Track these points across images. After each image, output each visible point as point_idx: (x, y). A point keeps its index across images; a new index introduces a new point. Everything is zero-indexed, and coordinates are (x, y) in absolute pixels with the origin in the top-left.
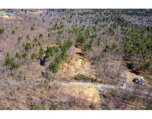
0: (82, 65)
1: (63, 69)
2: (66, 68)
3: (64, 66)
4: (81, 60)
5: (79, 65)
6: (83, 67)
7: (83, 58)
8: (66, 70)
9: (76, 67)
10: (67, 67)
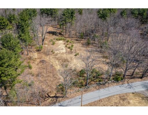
0: (69, 50)
1: (30, 68)
2: (36, 63)
3: (30, 58)
4: (61, 42)
5: (64, 51)
6: (74, 54)
7: (63, 38)
8: (39, 68)
9: (59, 55)
10: (38, 60)
